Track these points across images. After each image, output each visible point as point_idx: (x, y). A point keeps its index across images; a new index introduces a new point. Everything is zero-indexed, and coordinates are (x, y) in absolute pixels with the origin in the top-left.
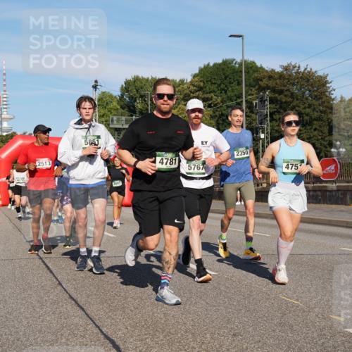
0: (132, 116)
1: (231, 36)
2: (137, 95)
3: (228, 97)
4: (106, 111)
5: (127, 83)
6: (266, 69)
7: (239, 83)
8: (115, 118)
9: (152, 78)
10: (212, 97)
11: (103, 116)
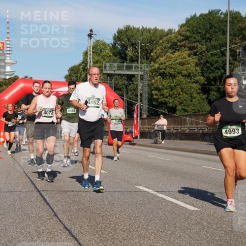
0: (123, 62)
2: (128, 43)
3: (212, 46)
4: (99, 58)
5: (120, 32)
7: (224, 33)
8: (108, 65)
9: (143, 27)
10: (197, 46)
11: (97, 62)
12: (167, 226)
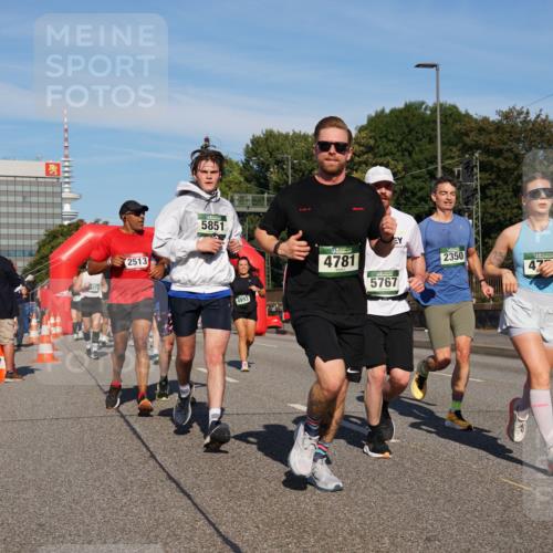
0: (263, 193)
1: (418, 66)
2: (271, 160)
3: (414, 162)
5: (255, 141)
6: (475, 116)
7: (432, 140)
8: (236, 197)
12: (343, 470)
